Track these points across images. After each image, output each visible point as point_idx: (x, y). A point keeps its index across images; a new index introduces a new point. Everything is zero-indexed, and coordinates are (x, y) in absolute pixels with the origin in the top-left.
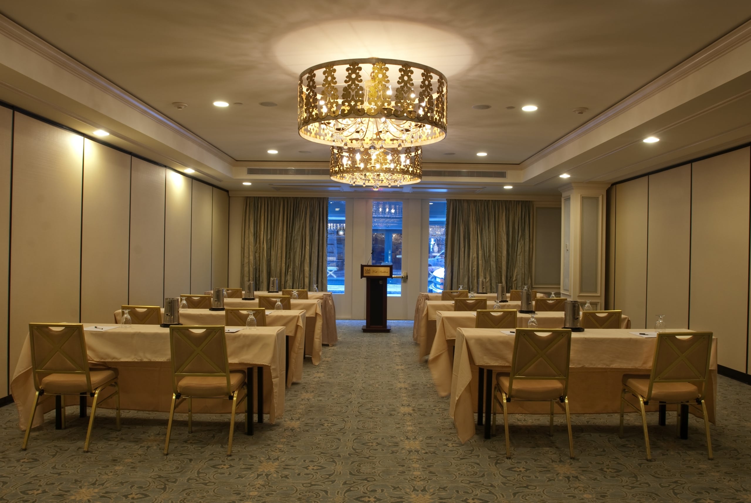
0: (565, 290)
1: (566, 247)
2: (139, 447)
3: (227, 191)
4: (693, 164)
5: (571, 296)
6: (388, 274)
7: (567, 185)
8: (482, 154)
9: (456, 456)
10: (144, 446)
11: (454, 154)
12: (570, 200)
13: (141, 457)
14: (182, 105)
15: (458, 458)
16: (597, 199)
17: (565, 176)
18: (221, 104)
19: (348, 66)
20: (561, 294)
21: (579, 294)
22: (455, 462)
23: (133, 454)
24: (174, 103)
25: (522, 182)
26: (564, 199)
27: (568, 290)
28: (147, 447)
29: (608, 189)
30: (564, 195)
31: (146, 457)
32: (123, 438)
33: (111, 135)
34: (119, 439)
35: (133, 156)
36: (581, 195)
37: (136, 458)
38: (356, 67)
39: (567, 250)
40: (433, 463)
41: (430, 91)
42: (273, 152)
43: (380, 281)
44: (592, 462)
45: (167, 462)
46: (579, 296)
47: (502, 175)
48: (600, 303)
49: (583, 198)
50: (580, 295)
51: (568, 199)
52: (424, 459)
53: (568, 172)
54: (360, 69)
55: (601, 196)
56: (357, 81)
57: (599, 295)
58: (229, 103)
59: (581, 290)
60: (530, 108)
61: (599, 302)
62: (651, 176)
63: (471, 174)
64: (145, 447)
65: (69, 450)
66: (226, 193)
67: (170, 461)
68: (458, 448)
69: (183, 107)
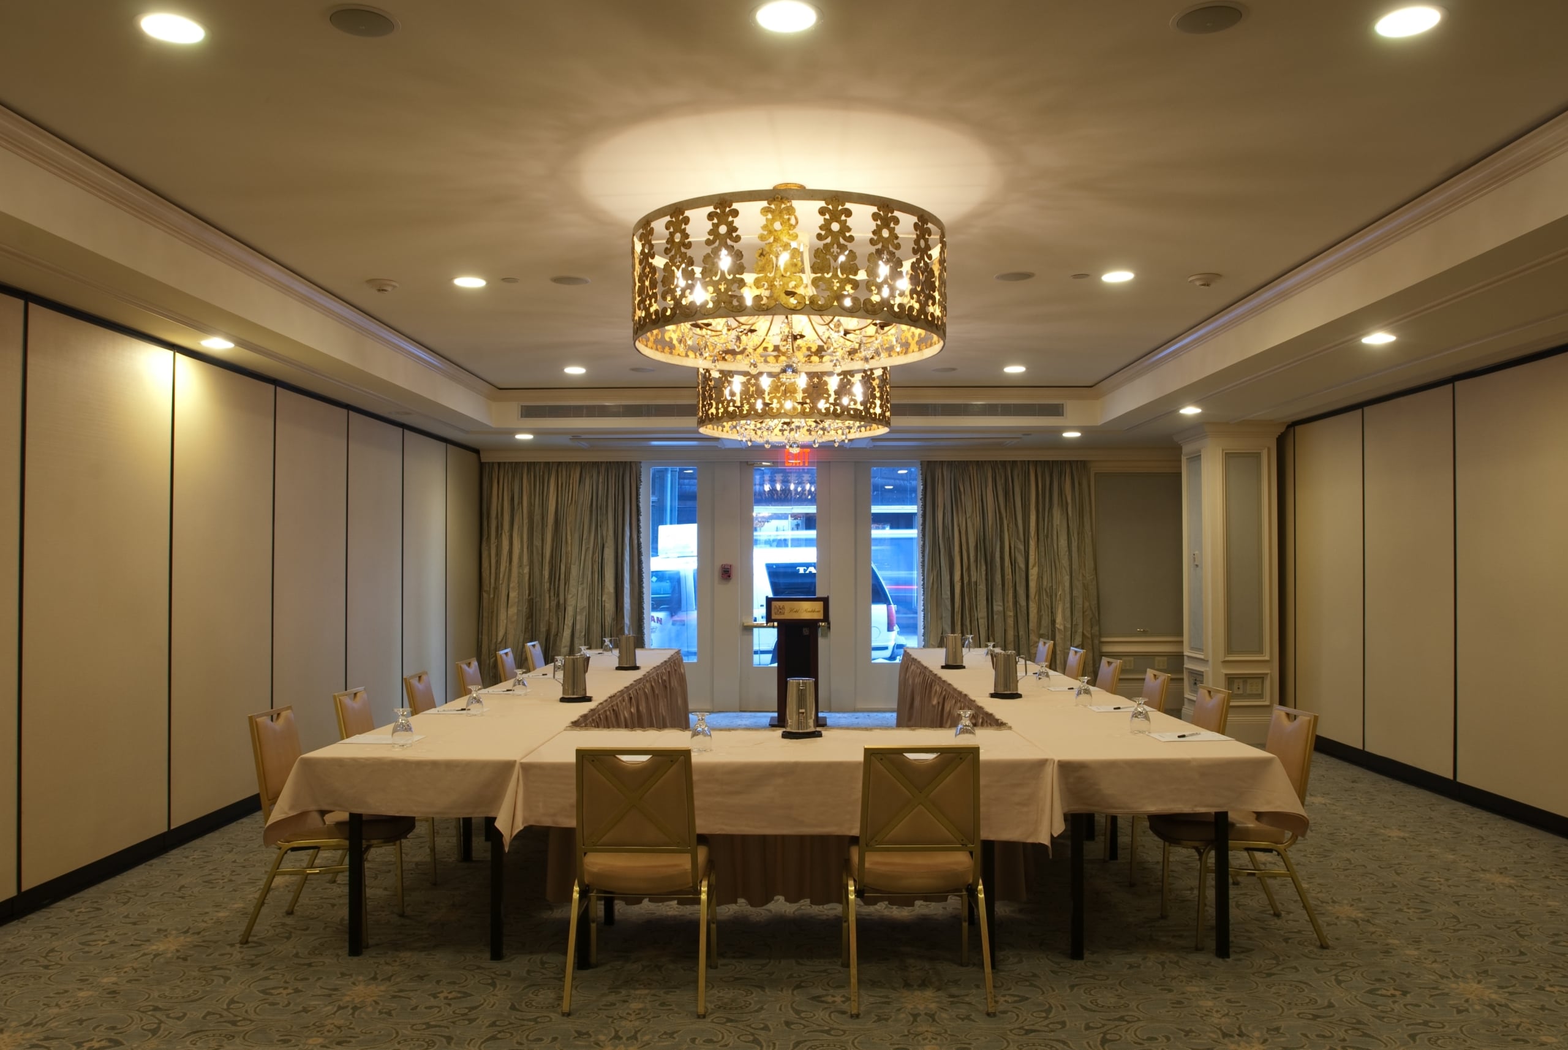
0: (1192, 648)
1: (1194, 558)
2: (335, 1009)
3: (477, 451)
4: (1457, 383)
5: (1208, 661)
6: (819, 616)
7: (1196, 428)
8: (1015, 370)
9: (1016, 1025)
10: (347, 1007)
11: (954, 369)
12: (1200, 459)
13: (341, 1031)
14: (389, 285)
15: (1020, 1028)
16: (1257, 456)
17: (1190, 411)
18: (470, 282)
19: (711, 209)
20: (1185, 657)
21: (1225, 656)
22: (1016, 1038)
23: (323, 1026)
24: (370, 281)
25: (1099, 424)
26: (1187, 459)
27: (1200, 650)
28: (352, 1008)
29: (1279, 436)
30: (1187, 449)
31: (353, 1031)
32: (300, 988)
33: (238, 348)
34: (290, 991)
35: (279, 386)
36: (1223, 450)
37: (330, 1034)
38: (728, 209)
39: (1197, 566)
40: (968, 1042)
41: (894, 251)
42: (575, 371)
43: (804, 629)
44: (1309, 1035)
45: (399, 1043)
46: (1225, 662)
47: (1056, 410)
48: (1269, 676)
49: (1228, 456)
50: (1227, 659)
51: (1196, 458)
52: (949, 1033)
53: (1197, 403)
54: (735, 213)
55: (1266, 450)
56: (730, 239)
57: (1267, 658)
58: (486, 280)
59: (1229, 650)
60: (1118, 277)
61: (1267, 674)
62: (1366, 409)
63: (990, 410)
64: (349, 1008)
65: (186, 1018)
66: (474, 455)
67: (405, 1040)
68: (1016, 1005)
69: (389, 289)
